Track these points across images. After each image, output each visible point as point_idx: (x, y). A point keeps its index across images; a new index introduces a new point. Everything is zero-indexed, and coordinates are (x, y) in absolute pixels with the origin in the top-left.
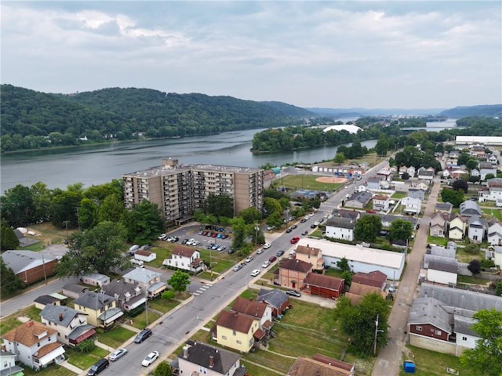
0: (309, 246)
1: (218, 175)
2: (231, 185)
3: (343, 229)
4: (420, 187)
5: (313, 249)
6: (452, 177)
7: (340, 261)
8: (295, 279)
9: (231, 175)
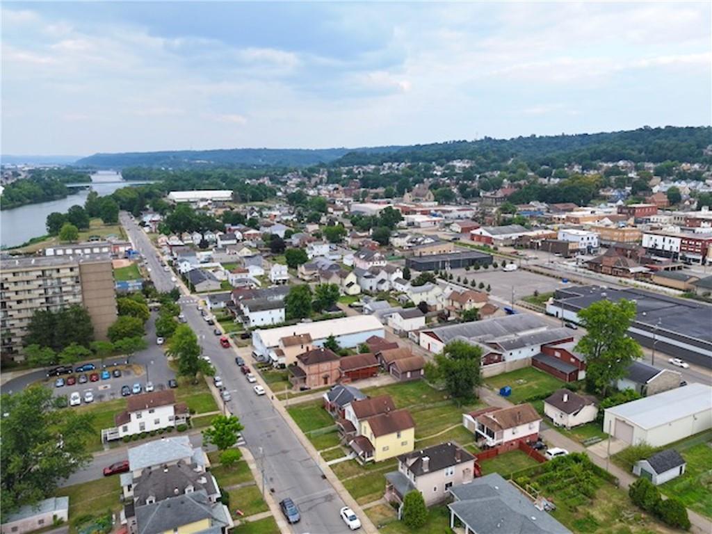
0: (296, 334)
1: (41, 273)
2: (73, 286)
3: (273, 311)
4: (243, 253)
5: (302, 336)
6: (245, 238)
7: (325, 341)
8: (327, 373)
9: (71, 269)
